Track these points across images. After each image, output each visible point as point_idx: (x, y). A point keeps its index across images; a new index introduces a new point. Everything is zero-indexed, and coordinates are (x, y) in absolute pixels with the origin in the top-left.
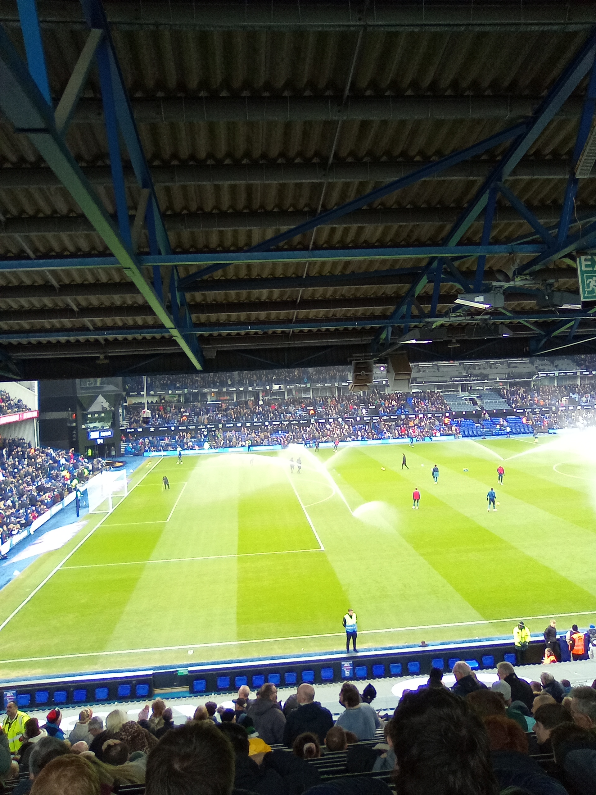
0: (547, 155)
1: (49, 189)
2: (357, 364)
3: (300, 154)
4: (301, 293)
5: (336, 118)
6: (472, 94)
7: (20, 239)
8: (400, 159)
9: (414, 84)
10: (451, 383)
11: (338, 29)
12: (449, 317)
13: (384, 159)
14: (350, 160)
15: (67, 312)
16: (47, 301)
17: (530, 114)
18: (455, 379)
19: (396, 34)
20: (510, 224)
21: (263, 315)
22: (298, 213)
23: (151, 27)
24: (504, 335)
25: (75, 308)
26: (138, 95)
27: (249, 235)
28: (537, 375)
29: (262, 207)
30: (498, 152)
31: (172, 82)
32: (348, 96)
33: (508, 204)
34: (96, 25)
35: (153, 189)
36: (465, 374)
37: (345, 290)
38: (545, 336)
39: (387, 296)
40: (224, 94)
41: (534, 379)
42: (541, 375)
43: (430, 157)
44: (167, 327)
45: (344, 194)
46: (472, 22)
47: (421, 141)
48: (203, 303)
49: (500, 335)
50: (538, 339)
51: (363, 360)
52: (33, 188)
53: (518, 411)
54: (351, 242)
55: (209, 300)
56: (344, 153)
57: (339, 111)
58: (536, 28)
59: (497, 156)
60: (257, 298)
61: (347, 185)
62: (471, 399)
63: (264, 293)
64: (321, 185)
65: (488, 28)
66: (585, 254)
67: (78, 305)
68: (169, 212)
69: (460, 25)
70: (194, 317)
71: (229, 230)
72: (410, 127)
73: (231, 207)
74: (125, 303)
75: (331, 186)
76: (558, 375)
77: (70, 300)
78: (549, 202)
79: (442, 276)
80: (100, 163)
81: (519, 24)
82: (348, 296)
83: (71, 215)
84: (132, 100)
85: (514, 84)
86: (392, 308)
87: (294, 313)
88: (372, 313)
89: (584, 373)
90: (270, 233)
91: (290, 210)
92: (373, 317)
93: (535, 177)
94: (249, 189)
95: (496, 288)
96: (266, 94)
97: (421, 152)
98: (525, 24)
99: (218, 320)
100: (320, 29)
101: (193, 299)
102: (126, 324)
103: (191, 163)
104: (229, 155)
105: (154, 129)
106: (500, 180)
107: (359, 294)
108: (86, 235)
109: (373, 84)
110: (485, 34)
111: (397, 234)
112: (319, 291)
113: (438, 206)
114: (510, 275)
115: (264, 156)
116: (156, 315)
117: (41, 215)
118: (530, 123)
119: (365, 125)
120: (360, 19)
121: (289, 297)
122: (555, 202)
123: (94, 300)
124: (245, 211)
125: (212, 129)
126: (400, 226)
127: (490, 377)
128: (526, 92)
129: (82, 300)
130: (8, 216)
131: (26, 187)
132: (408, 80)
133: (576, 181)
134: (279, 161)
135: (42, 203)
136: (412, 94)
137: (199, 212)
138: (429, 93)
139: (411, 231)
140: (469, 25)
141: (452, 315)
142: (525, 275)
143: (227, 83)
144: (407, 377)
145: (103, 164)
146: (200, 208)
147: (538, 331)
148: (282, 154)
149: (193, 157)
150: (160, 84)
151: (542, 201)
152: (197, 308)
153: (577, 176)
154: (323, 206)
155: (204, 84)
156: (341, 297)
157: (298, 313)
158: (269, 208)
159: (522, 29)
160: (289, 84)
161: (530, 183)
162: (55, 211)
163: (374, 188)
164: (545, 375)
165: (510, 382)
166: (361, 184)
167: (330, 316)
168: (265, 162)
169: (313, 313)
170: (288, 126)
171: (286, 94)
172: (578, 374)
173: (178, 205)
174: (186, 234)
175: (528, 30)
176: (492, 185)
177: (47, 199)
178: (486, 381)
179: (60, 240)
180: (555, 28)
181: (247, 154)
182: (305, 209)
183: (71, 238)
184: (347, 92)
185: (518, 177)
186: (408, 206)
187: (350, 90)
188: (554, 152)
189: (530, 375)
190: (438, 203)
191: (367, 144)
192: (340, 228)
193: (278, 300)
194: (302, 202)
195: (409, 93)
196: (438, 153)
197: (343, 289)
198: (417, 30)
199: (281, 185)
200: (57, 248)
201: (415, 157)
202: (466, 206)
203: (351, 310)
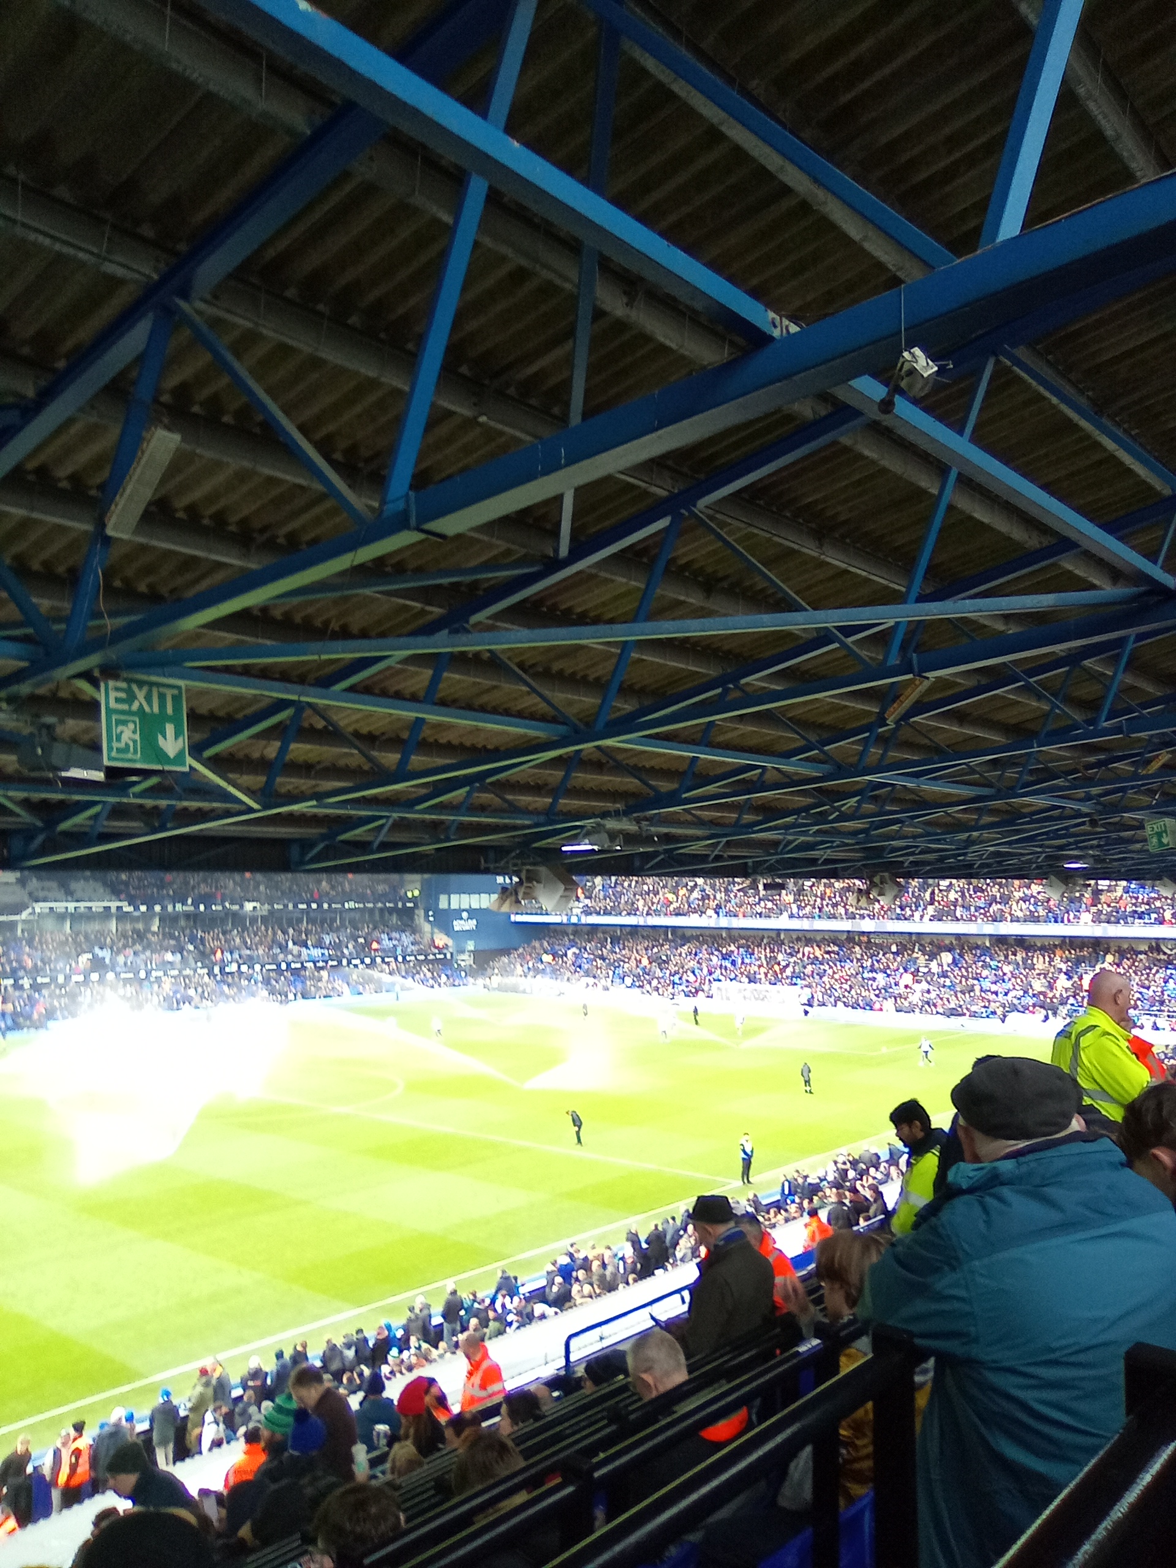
0: (59, 480)
28: (30, 910)
38: (43, 830)
41: (23, 916)
42: (39, 910)
50: (28, 834)
58: (47, 242)
66: (116, 677)
76: (73, 911)
78: (61, 569)
81: (14, 222)
89: (124, 909)
93: (35, 515)
98: (24, 225)
118: (30, 410)
122: (71, 571)
128: (26, 351)
133: (107, 541)
147: (26, 817)
151: (46, 564)
153: (110, 532)
159: (19, 231)
161: (25, 525)
164: (47, 910)
172: (113, 910)
175: (31, 238)
180: (81, 255)
188: (74, 478)
189: (18, 909)
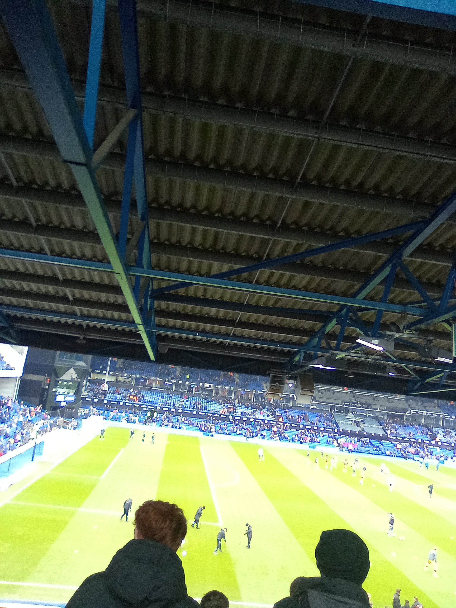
0: (436, 247)
1: (73, 210)
2: (274, 377)
3: (257, 216)
4: (240, 315)
5: (288, 196)
6: (387, 195)
7: (43, 241)
8: (329, 232)
9: (347, 182)
10: (342, 406)
11: (300, 137)
12: (350, 352)
13: (317, 230)
14: (293, 226)
15: (64, 299)
16: (51, 289)
17: (428, 216)
18: (346, 403)
19: (340, 147)
20: (404, 292)
21: (208, 327)
22: (249, 257)
23: (171, 115)
24: (390, 374)
25: (71, 298)
26: (152, 157)
27: (210, 267)
28: (409, 412)
29: (223, 248)
30: (401, 239)
31: (177, 153)
32: (299, 183)
33: (404, 276)
34: (133, 106)
35: (148, 223)
36: (354, 401)
37: (273, 319)
38: (420, 381)
39: (304, 329)
40: (212, 166)
41: (406, 414)
42: (412, 412)
43: (352, 234)
44: (136, 323)
45: (284, 250)
46: (394, 147)
47: (345, 222)
48: (166, 310)
49: (386, 373)
50: (414, 382)
51: (278, 374)
52: (62, 208)
53: (391, 437)
54: (284, 285)
55: (171, 309)
56: (289, 221)
57: (291, 192)
58: (438, 160)
59: (400, 241)
60: (207, 314)
61: (288, 244)
62: (356, 422)
63: (212, 311)
64: (269, 240)
65: (404, 154)
67: (73, 295)
68: (155, 241)
69: (385, 148)
70: (157, 319)
71: (196, 261)
72: (340, 211)
73: (201, 244)
74: (108, 300)
75: (276, 243)
76: (425, 414)
77: (68, 292)
78: (434, 281)
79: (348, 321)
80: (114, 198)
81: (427, 155)
82: (275, 324)
83: (85, 230)
84: (146, 159)
85: (418, 194)
86: (306, 339)
87: (232, 330)
88: (291, 340)
89: (446, 416)
90: (226, 268)
91: (243, 254)
92: (291, 343)
93: (426, 261)
94: (217, 234)
95: (389, 336)
96: (241, 172)
97: (344, 230)
98: (430, 156)
99: (174, 325)
100: (287, 135)
101: (159, 306)
102: (105, 316)
103: (179, 209)
104: (207, 208)
105: (157, 183)
106: (400, 258)
107: (284, 324)
108: (92, 246)
109: (318, 177)
110: (402, 157)
111: (318, 285)
112: (254, 317)
113: (352, 270)
114: (401, 328)
115: (232, 213)
116: (130, 313)
117: (62, 227)
118: (427, 222)
119: (307, 204)
120: (316, 133)
121: (231, 317)
122: (438, 281)
123: (86, 294)
124: (211, 249)
125: (198, 189)
126: (322, 280)
127: (373, 407)
128: (427, 201)
129: (77, 292)
130: (39, 223)
131: (58, 205)
132: (343, 179)
134: (242, 219)
135: (66, 220)
136: (345, 188)
137: (178, 244)
138: (357, 190)
139: (329, 285)
140: (391, 149)
141: (352, 351)
142: (411, 330)
143: (215, 159)
144: (311, 394)
145: (116, 199)
146: (179, 242)
147: (414, 375)
148: (244, 215)
149: (181, 205)
150: (169, 152)
151: (429, 279)
152: (161, 313)
154: (268, 255)
155: (200, 157)
156: (270, 324)
157: (235, 329)
158: (228, 250)
159: (428, 158)
160: (259, 167)
161: (422, 265)
162: (73, 226)
163: (306, 249)
164: (415, 413)
165: (388, 413)
166: (298, 245)
167: (259, 336)
168: (232, 218)
169: (246, 332)
170: (252, 196)
171: (255, 174)
172: (441, 416)
173: (163, 236)
174: (164, 258)
175: (433, 160)
176: (394, 261)
177: (70, 217)
178: (369, 409)
179: (71, 246)
181: (220, 210)
182: (254, 256)
183: (80, 247)
184: (298, 180)
185: (414, 259)
186: (330, 266)
187: (301, 178)
188: (441, 246)
189: (405, 411)
190: (352, 268)
191: (306, 218)
192: (278, 273)
193: (222, 318)
194: (253, 250)
195: (342, 187)
196: (358, 232)
197: (272, 318)
198: (355, 146)
199: (240, 235)
200: (68, 251)
201: (339, 232)
202: (372, 273)
203: (276, 335)
